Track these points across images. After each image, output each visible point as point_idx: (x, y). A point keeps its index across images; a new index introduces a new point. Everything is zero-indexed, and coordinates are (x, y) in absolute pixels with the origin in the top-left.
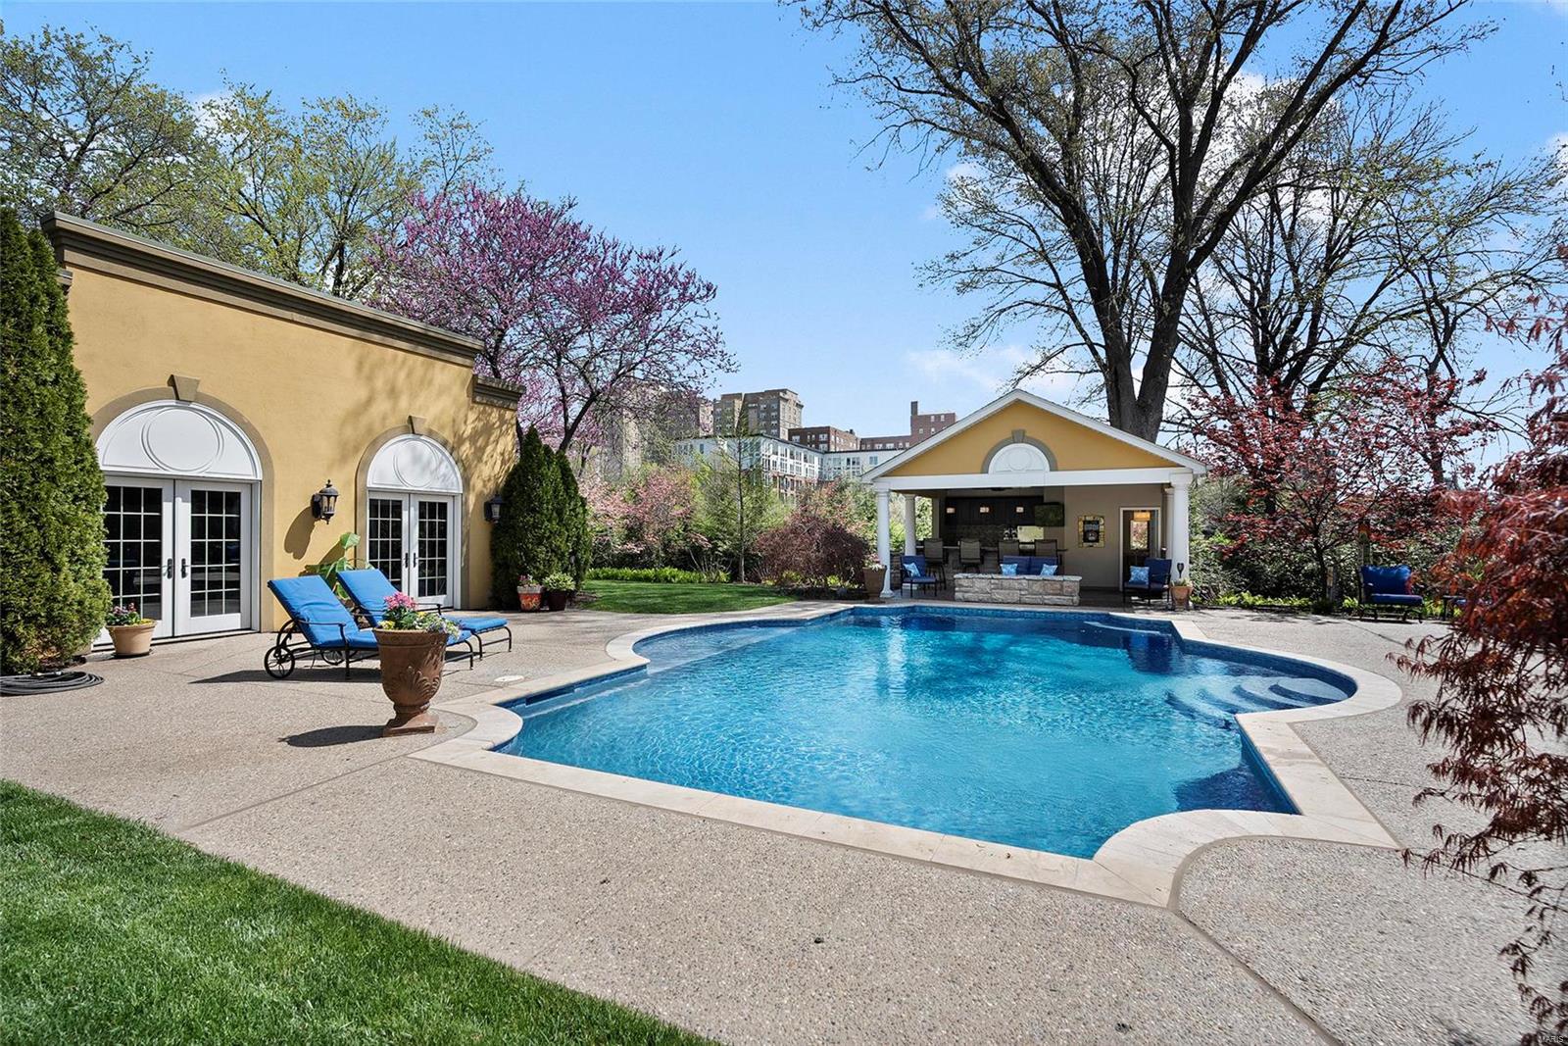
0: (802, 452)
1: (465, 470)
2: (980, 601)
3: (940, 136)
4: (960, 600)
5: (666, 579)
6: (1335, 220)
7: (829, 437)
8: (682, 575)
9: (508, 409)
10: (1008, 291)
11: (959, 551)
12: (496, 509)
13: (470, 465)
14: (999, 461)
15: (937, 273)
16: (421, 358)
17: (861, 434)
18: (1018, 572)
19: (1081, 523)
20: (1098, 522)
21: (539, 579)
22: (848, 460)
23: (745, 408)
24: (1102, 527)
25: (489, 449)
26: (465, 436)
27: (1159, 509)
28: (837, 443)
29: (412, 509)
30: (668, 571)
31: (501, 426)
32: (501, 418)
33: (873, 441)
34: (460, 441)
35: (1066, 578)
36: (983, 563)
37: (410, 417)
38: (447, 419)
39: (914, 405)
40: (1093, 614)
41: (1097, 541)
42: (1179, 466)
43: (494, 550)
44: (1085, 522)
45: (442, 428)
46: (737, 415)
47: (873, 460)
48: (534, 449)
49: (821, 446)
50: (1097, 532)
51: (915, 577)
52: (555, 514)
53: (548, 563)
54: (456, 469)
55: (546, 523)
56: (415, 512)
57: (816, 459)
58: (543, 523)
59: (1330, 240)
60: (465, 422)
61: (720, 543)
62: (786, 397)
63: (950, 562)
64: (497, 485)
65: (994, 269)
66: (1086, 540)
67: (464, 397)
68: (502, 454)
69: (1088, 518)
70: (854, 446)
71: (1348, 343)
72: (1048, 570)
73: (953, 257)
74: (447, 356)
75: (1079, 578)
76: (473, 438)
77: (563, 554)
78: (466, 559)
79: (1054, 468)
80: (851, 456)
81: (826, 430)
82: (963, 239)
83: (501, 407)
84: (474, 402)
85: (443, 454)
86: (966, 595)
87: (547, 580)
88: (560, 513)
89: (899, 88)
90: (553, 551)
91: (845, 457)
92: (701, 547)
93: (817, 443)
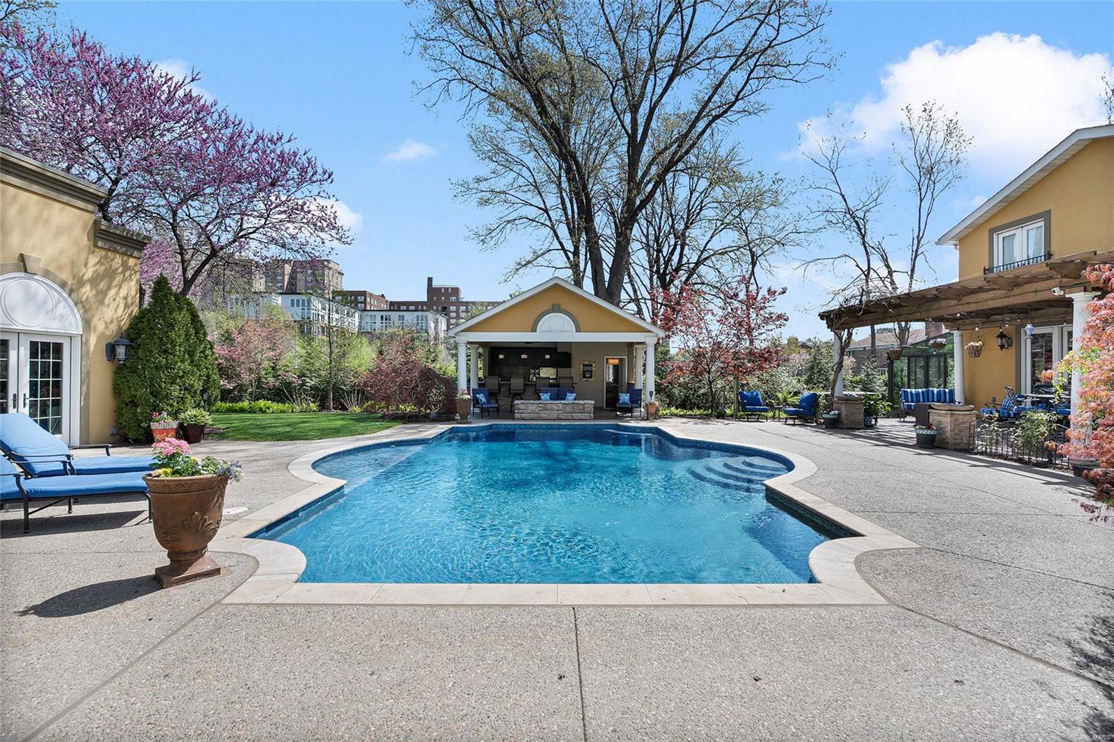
0: (346, 309)
1: (86, 311)
2: (532, 419)
3: (478, 95)
4: (518, 419)
5: (261, 410)
6: (691, 194)
7: (365, 299)
8: (276, 406)
9: (131, 256)
10: (511, 209)
11: (510, 385)
12: (121, 351)
13: (90, 308)
14: (544, 323)
15: (466, 187)
16: (35, 197)
17: (390, 298)
18: (551, 399)
19: (581, 366)
20: (591, 365)
21: (175, 415)
22: (382, 317)
23: (294, 272)
24: (594, 369)
25: (112, 292)
26: (86, 278)
27: (626, 357)
28: (372, 304)
29: (22, 349)
30: (262, 403)
31: (123, 272)
32: (124, 264)
33: (400, 304)
34: (81, 283)
35: (586, 402)
36: (524, 393)
37: (21, 254)
38: (64, 260)
39: (430, 280)
40: (608, 425)
41: (591, 377)
42: (650, 332)
43: (117, 390)
44: (584, 365)
45: (60, 268)
46: (287, 278)
47: (401, 318)
48: (165, 296)
49: (359, 305)
50: (591, 371)
51: (484, 403)
52: (187, 356)
53: (182, 400)
54: (75, 310)
55: (179, 364)
56: (25, 352)
57: (357, 315)
58: (176, 362)
59: (689, 206)
60: (86, 265)
61: (308, 380)
62: (330, 266)
63: (502, 392)
64: (120, 327)
65: (504, 193)
66: (584, 377)
67: (85, 240)
68: (125, 298)
69: (585, 363)
70: (385, 307)
71: (698, 264)
72: (571, 397)
73: (478, 180)
74: (65, 198)
75: (593, 402)
76: (94, 281)
77: (195, 392)
78: (86, 397)
79: (578, 330)
80: (384, 314)
81: (364, 293)
82: (485, 168)
83: (124, 254)
84: (96, 246)
85: (60, 294)
86: (523, 415)
87: (182, 416)
88: (191, 354)
89: (463, 54)
90: (186, 389)
91: (379, 315)
92: (290, 383)
93: (357, 302)
